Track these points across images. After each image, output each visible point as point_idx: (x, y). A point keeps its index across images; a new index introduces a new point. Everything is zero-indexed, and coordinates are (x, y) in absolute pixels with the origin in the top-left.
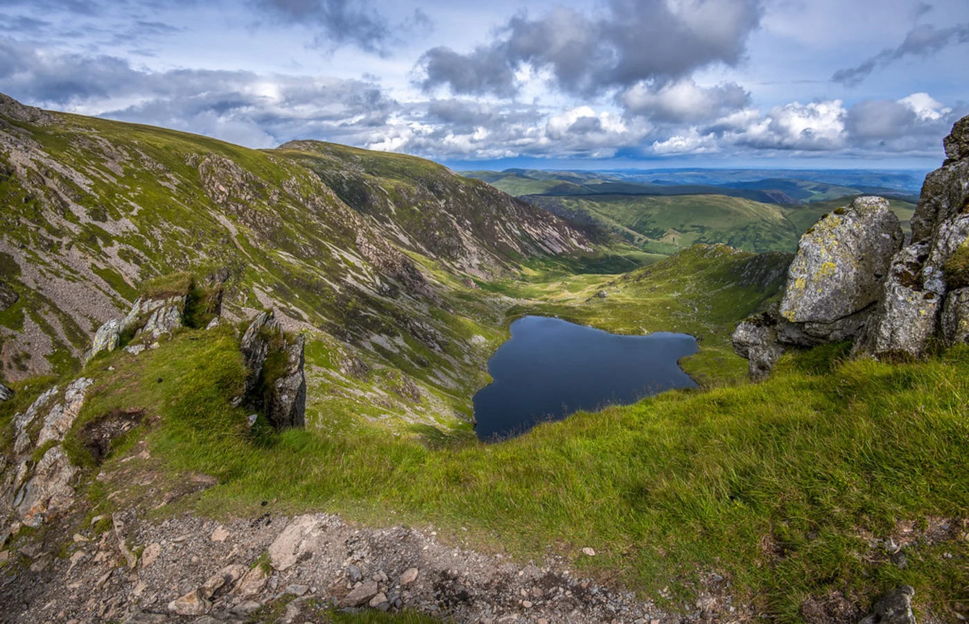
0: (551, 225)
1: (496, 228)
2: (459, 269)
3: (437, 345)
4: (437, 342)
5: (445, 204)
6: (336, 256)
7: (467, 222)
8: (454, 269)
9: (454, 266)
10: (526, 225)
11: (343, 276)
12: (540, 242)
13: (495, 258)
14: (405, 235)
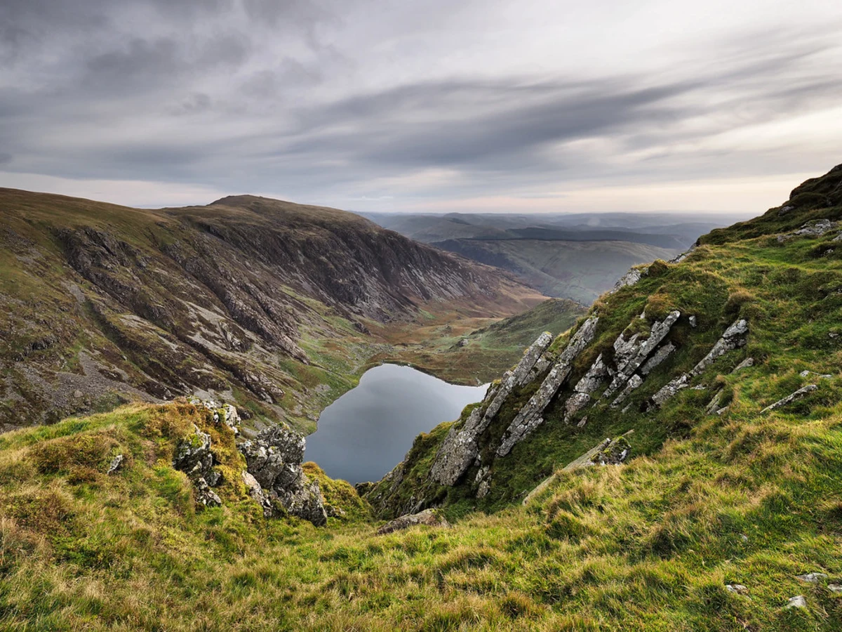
0: (456, 271)
1: (402, 274)
2: (357, 313)
3: (268, 397)
4: (270, 394)
5: (355, 253)
6: (192, 315)
7: (375, 269)
8: (352, 313)
9: (352, 311)
10: (432, 271)
11: (190, 334)
12: (443, 286)
13: (394, 301)
14: (309, 282)
